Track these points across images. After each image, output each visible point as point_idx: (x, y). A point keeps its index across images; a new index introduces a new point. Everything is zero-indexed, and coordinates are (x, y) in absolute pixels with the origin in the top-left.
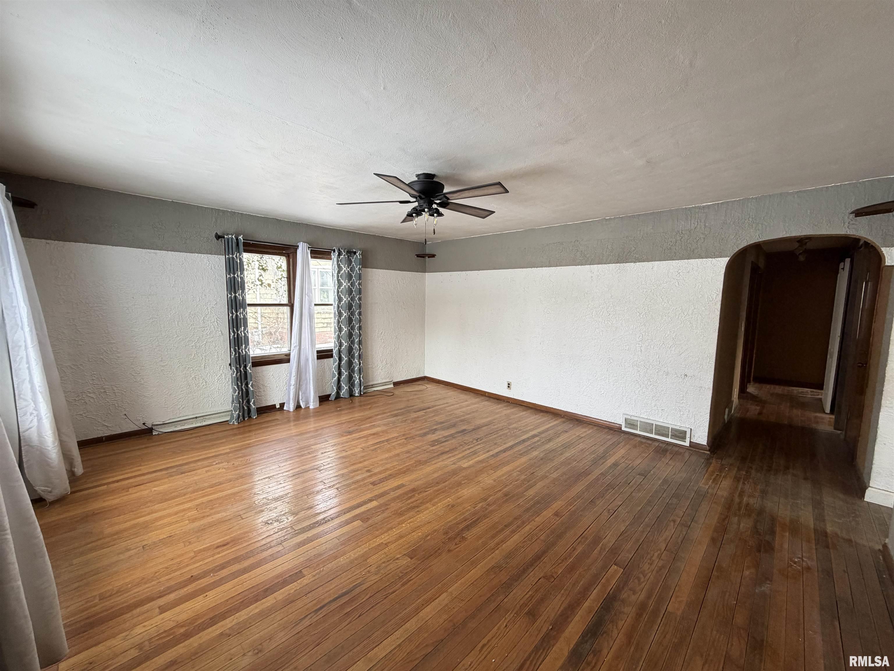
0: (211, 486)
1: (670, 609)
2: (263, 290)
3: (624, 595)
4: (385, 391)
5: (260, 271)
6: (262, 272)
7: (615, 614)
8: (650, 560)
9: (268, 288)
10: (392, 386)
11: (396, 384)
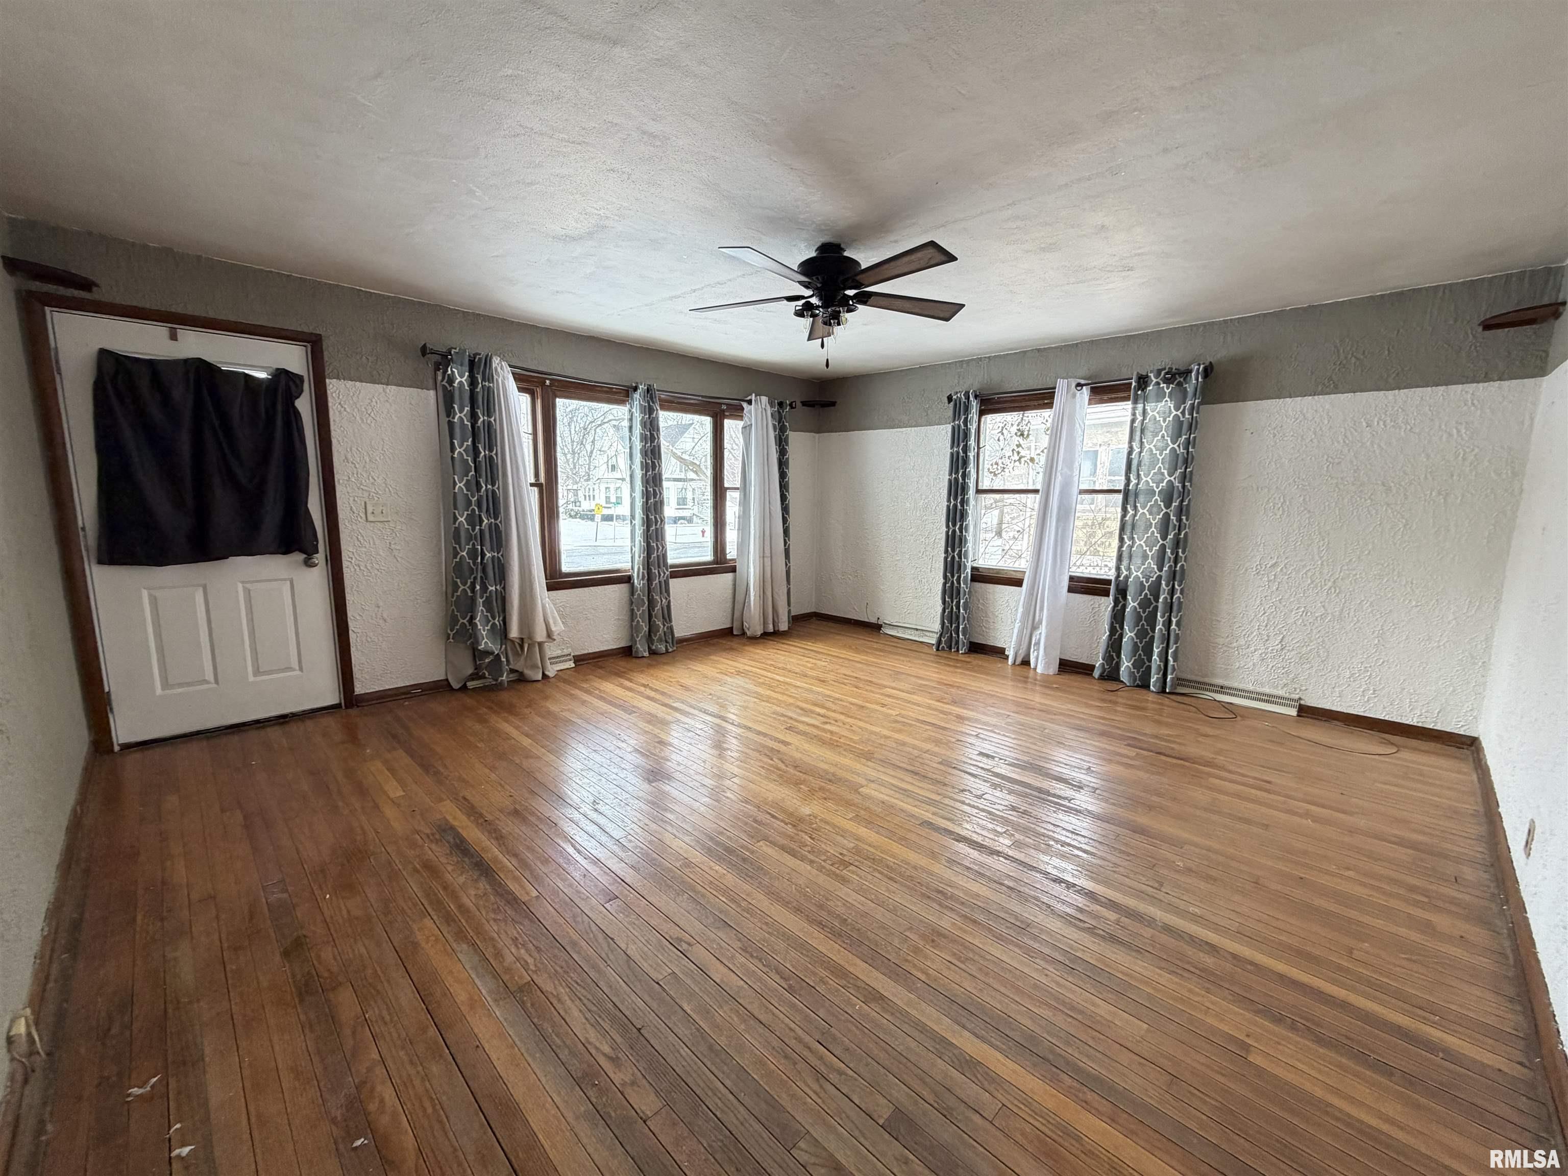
0: (784, 669)
1: (428, 922)
2: (1021, 469)
3: (483, 885)
4: (1226, 705)
5: (1018, 438)
6: (1021, 439)
7: (463, 867)
8: (523, 945)
9: (1031, 464)
10: (1293, 712)
11: (1305, 711)
